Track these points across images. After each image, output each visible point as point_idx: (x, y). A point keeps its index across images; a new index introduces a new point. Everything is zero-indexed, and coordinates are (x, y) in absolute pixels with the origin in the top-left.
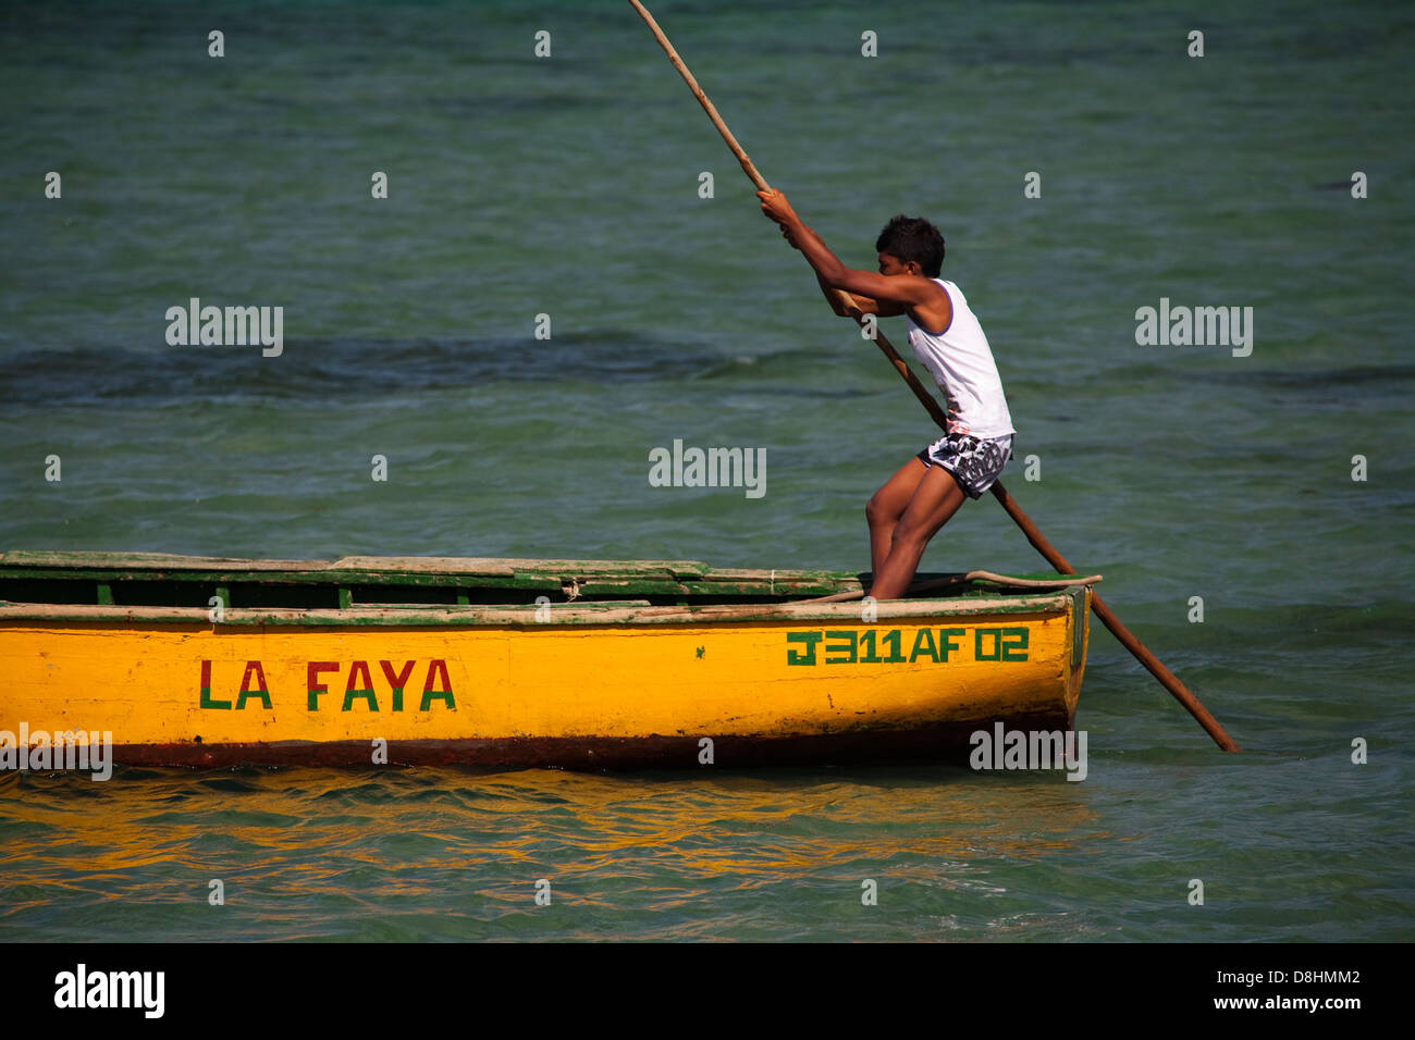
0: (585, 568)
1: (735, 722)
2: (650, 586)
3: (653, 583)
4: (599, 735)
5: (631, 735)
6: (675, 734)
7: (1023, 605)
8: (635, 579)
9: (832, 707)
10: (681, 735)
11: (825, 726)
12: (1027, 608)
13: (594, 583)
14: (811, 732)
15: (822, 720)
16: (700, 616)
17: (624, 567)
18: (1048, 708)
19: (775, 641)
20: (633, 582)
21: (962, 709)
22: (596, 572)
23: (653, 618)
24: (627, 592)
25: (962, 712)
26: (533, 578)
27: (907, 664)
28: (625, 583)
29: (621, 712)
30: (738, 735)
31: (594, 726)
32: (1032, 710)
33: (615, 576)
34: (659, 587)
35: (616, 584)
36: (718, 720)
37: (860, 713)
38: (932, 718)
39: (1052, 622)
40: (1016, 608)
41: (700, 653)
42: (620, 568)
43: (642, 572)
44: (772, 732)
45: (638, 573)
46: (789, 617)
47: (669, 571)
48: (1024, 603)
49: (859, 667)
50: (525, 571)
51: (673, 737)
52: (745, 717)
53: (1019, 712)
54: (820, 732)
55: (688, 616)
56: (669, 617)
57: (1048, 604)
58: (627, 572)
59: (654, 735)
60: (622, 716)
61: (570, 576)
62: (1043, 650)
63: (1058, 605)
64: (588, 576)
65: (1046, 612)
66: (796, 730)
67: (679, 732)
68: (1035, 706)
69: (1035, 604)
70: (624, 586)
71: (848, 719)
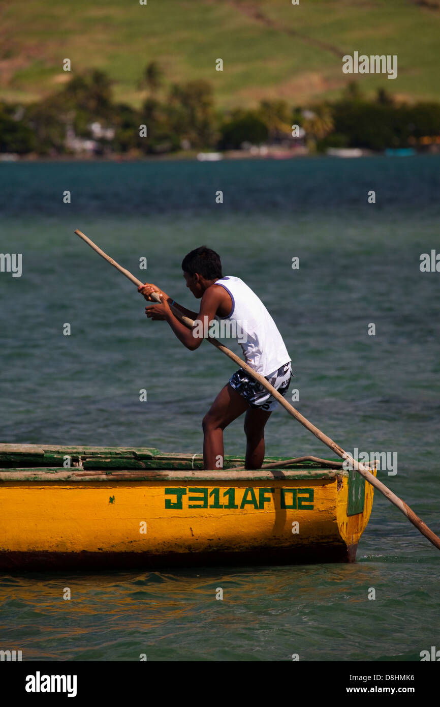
0: (86, 451)
1: (133, 544)
2: (123, 462)
3: (125, 460)
4: (50, 550)
5: (69, 550)
6: (97, 550)
7: (309, 475)
8: (114, 458)
9: (193, 535)
10: (101, 551)
11: (189, 547)
12: (311, 476)
13: (91, 460)
14: (181, 551)
15: (186, 544)
16: (111, 477)
17: (109, 450)
18: (331, 540)
19: (158, 493)
20: (114, 460)
21: (275, 539)
22: (93, 453)
23: (83, 477)
24: (111, 466)
25: (275, 541)
26: (55, 456)
27: (239, 510)
28: (109, 460)
29: (63, 536)
30: (135, 552)
31: (47, 544)
32: (321, 541)
33: (103, 456)
34: (128, 463)
35: (104, 461)
36: (123, 542)
37: (210, 540)
38: (256, 544)
39: (329, 486)
40: (305, 476)
41: (112, 500)
42: (107, 451)
43: (119, 454)
44: (157, 550)
45: (116, 454)
46: (166, 478)
47: (134, 453)
48: (309, 473)
49: (209, 511)
50: (52, 452)
51: (95, 552)
52: (139, 540)
53: (313, 542)
54: (187, 551)
55: (104, 477)
56: (92, 477)
57: (324, 474)
58: (110, 453)
59: (84, 551)
60: (64, 538)
61: (77, 455)
62: (322, 503)
63: (331, 475)
64: (87, 456)
65: (323, 479)
66: (170, 549)
67: (99, 549)
68: (322, 538)
69: (316, 474)
70: (108, 462)
71: (203, 544)
